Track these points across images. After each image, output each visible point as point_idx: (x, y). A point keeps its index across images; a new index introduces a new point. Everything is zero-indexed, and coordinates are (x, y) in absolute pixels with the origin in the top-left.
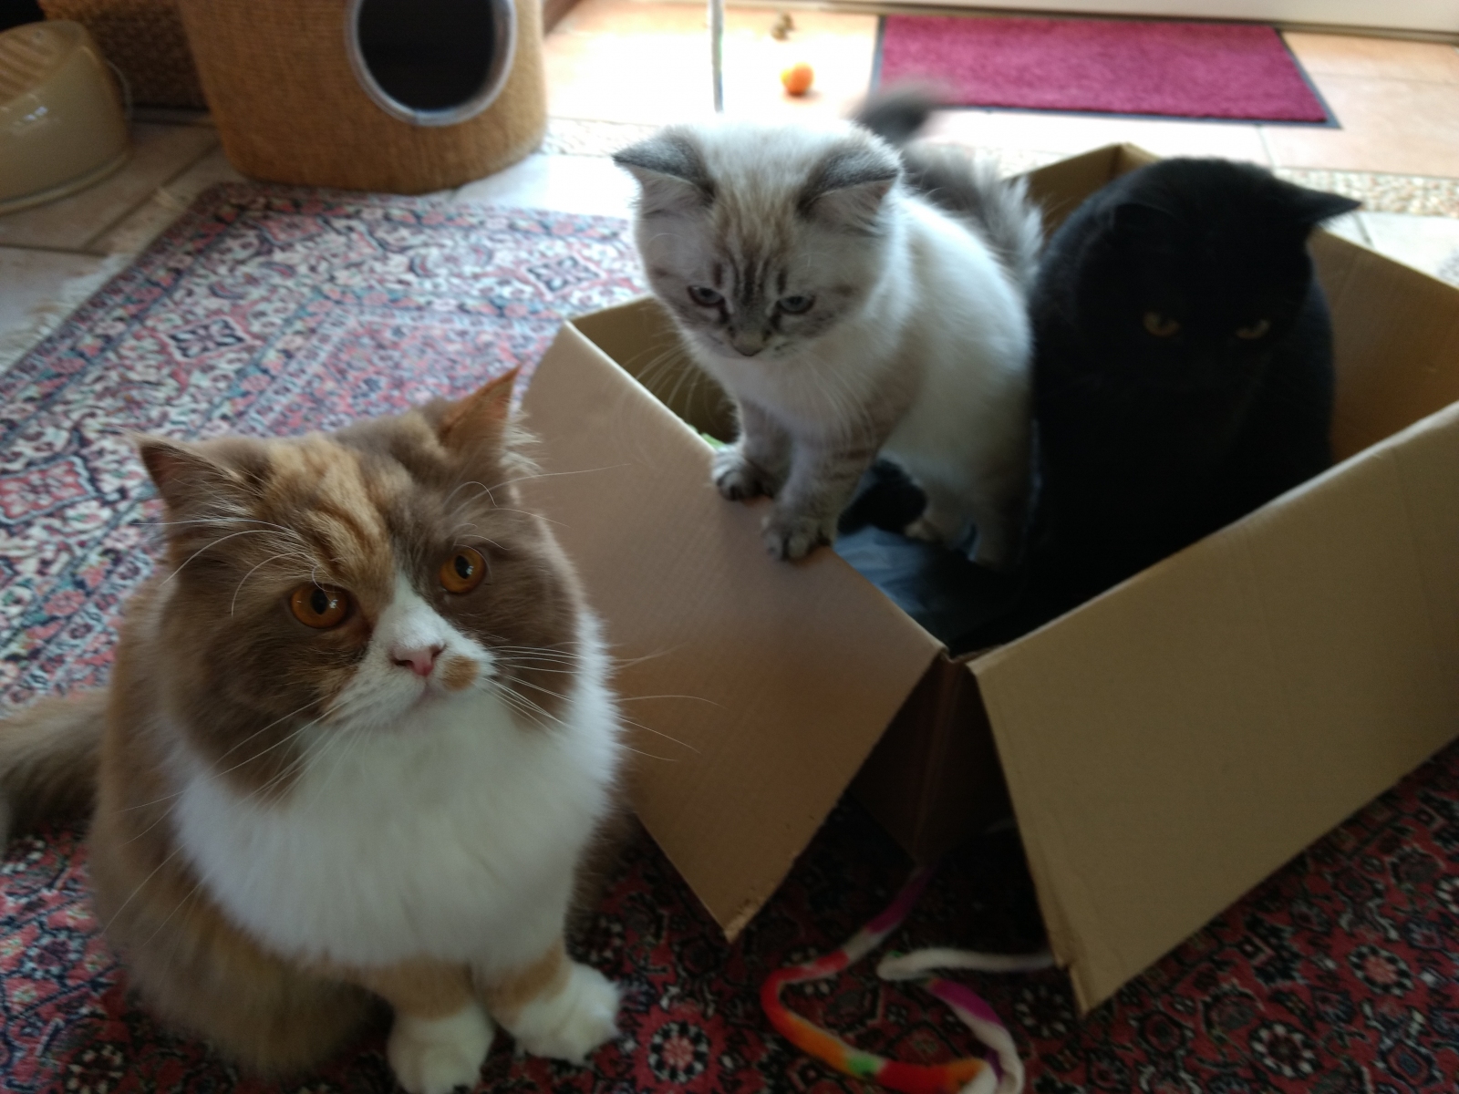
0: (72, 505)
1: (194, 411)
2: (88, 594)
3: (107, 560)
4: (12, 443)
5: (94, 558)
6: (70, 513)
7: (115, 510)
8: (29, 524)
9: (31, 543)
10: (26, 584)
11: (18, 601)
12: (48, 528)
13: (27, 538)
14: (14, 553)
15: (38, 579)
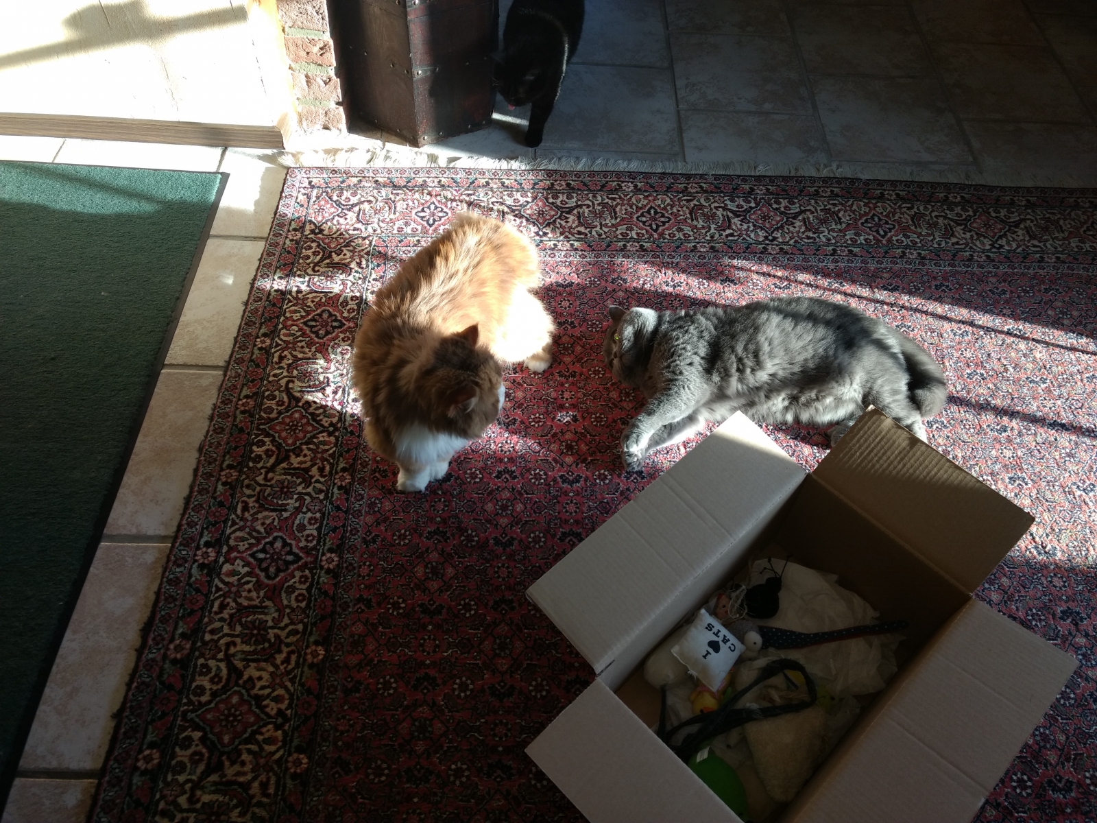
0: (985, 237)
1: (1056, 248)
2: (952, 260)
3: (969, 257)
4: (1003, 209)
5: (968, 253)
6: (982, 239)
7: (991, 249)
8: (970, 231)
9: (963, 236)
10: (947, 243)
11: (939, 245)
12: (972, 236)
13: (964, 233)
14: (956, 233)
15: (950, 244)
